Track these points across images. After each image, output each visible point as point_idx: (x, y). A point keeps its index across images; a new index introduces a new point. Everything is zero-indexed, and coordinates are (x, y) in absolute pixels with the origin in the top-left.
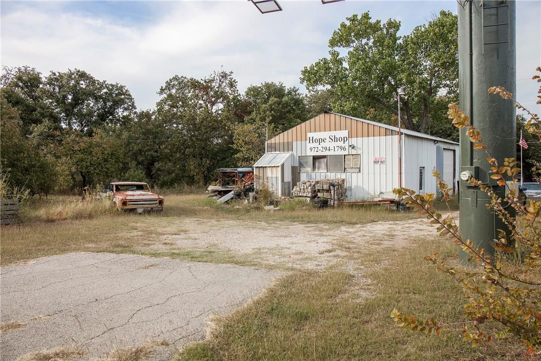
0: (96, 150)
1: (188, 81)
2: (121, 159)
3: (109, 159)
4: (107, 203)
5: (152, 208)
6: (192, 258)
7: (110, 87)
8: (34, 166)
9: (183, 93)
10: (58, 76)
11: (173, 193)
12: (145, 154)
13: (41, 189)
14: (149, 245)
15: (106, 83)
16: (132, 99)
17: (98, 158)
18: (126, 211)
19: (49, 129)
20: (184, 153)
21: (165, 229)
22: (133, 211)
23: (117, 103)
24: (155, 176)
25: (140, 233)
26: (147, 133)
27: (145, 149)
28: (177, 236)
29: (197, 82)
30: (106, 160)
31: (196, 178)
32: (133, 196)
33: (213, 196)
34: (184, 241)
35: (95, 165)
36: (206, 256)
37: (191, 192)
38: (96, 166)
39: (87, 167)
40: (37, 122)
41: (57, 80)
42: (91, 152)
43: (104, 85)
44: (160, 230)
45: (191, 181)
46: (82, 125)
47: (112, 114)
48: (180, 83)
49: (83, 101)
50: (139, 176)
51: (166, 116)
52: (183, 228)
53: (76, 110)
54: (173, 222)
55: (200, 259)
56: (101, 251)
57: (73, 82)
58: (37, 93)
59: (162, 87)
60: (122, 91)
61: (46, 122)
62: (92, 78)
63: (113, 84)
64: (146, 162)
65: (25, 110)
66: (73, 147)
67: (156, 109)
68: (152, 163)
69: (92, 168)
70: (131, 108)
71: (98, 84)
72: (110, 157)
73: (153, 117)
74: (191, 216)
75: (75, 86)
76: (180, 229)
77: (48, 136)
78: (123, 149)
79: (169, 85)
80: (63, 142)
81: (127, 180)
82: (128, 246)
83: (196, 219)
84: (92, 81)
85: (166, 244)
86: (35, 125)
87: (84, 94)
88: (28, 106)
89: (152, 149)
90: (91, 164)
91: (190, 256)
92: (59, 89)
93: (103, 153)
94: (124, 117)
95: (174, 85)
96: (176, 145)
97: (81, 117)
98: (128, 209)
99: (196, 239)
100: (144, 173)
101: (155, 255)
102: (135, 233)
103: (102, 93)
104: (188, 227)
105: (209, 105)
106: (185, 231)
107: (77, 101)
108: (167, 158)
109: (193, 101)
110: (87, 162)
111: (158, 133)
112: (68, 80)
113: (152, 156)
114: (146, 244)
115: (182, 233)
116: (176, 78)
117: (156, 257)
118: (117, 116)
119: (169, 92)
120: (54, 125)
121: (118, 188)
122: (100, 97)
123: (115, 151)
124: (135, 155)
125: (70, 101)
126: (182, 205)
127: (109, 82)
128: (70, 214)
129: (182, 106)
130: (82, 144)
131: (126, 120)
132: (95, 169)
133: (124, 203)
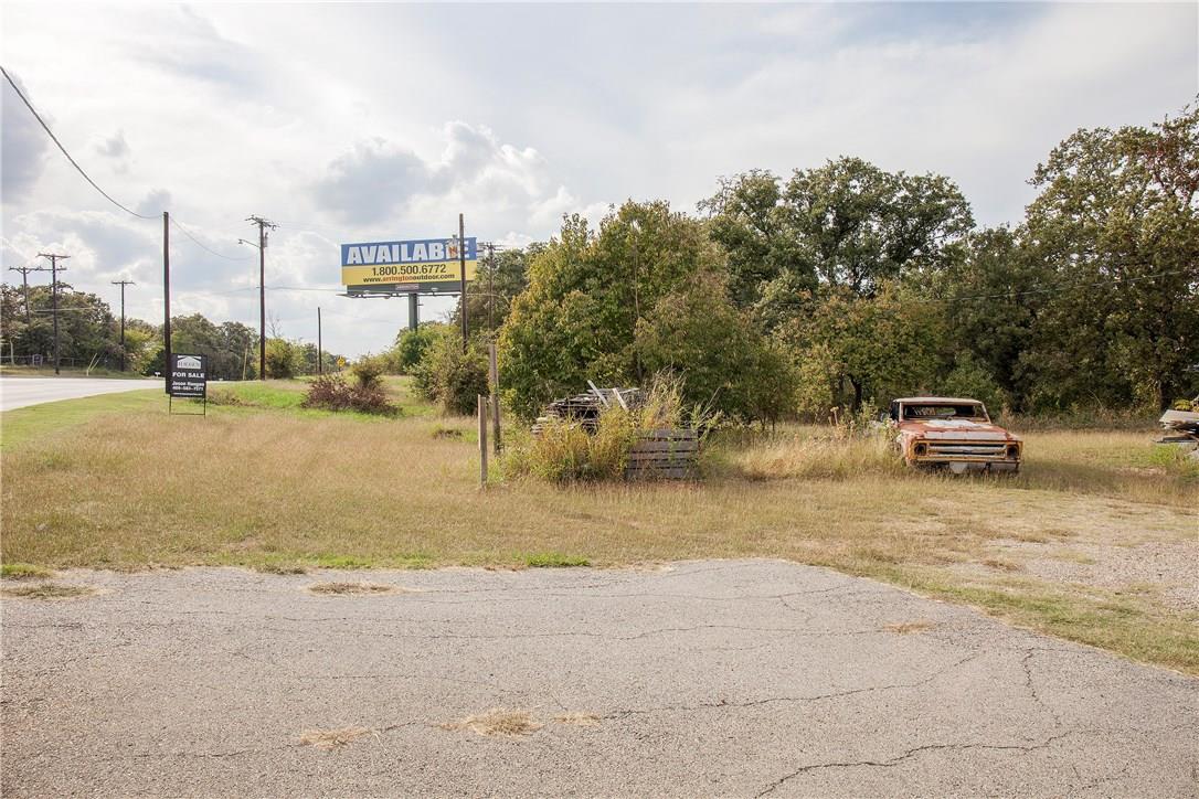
0: (880, 327)
1: (1116, 139)
2: (936, 345)
3: (910, 346)
4: (880, 447)
5: (989, 464)
6: (1055, 621)
7: (915, 184)
8: (749, 363)
9: (1100, 173)
10: (809, 178)
11: (1065, 427)
12: (994, 331)
13: (764, 410)
14: (947, 561)
15: (904, 176)
16: (964, 205)
17: (885, 345)
18: (923, 465)
19: (791, 287)
20: (1100, 327)
21: (1007, 523)
22: (939, 467)
23: (931, 217)
24: (1020, 383)
25: (938, 526)
26: (999, 280)
27: (995, 319)
28: (1034, 545)
29: (1142, 134)
30: (903, 349)
31: (1138, 390)
32: (942, 431)
33: (1177, 440)
34: (1050, 562)
35: (879, 359)
36: (1103, 621)
37: (1119, 427)
38: (880, 363)
39: (862, 365)
40: (769, 275)
41: (805, 184)
42: (871, 331)
43: (900, 182)
44: (993, 524)
45: (1121, 397)
46: (856, 274)
47: (918, 244)
48: (1093, 148)
49: (857, 223)
50: (979, 384)
51: (1049, 235)
52: (1060, 526)
53: (842, 244)
54: (1037, 504)
55: (1074, 631)
56: (819, 563)
57: (836, 185)
58: (772, 217)
59: (1040, 165)
60: (941, 189)
61: (786, 274)
62: (874, 170)
63: (920, 176)
64: (995, 352)
65: (751, 254)
66: (835, 323)
67: (1025, 222)
68: (1012, 353)
69: (873, 367)
70: (962, 225)
71: (887, 181)
72: (912, 341)
73: (1017, 242)
74: (1098, 492)
75: (840, 193)
76: (1051, 525)
77: (790, 302)
78: (942, 322)
79: (1058, 160)
80: (815, 314)
81: (949, 393)
82: (891, 559)
83: (1110, 502)
84: (874, 175)
85: (994, 564)
86: (767, 282)
87: (858, 206)
88: (755, 246)
89: (1014, 318)
90: (870, 358)
91: (1050, 614)
92: (811, 204)
93: (896, 334)
94: (947, 249)
95: (1074, 155)
96: (1077, 304)
97: (853, 257)
98: (930, 463)
99: (1089, 561)
100: (990, 376)
101: (948, 595)
102: (928, 524)
103: (895, 199)
104: (1078, 523)
105: (1178, 193)
106: (1064, 535)
107: (846, 225)
108: (1052, 339)
109: (1128, 188)
110: (861, 355)
111: (1027, 278)
112: (828, 183)
113: (1013, 336)
114: (940, 559)
115: (1054, 540)
116: (1079, 138)
117: (946, 599)
118: (930, 246)
119: (1059, 174)
120: (799, 278)
121: (912, 412)
122: (893, 209)
123: (924, 327)
124: (970, 337)
125: (831, 225)
126: (1080, 459)
127: (910, 174)
128: (798, 467)
129: (1097, 206)
130: (852, 315)
131: (953, 255)
132: (878, 368)
133: (920, 448)
